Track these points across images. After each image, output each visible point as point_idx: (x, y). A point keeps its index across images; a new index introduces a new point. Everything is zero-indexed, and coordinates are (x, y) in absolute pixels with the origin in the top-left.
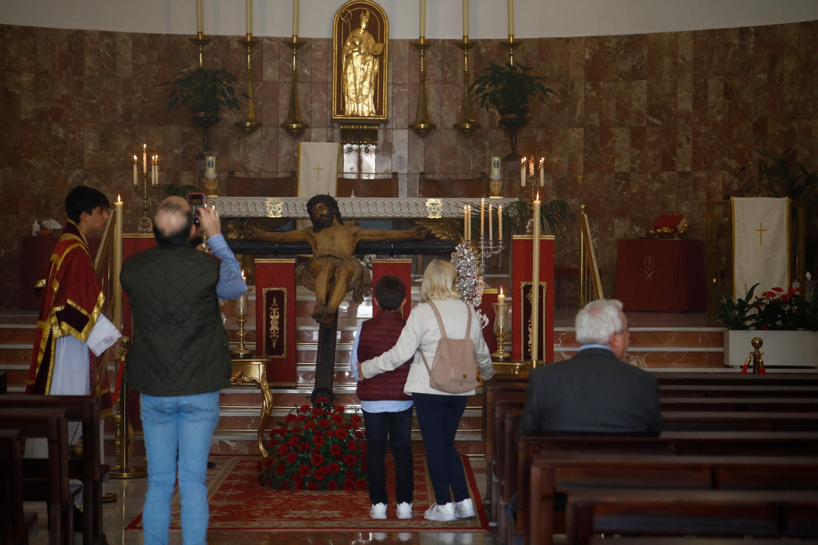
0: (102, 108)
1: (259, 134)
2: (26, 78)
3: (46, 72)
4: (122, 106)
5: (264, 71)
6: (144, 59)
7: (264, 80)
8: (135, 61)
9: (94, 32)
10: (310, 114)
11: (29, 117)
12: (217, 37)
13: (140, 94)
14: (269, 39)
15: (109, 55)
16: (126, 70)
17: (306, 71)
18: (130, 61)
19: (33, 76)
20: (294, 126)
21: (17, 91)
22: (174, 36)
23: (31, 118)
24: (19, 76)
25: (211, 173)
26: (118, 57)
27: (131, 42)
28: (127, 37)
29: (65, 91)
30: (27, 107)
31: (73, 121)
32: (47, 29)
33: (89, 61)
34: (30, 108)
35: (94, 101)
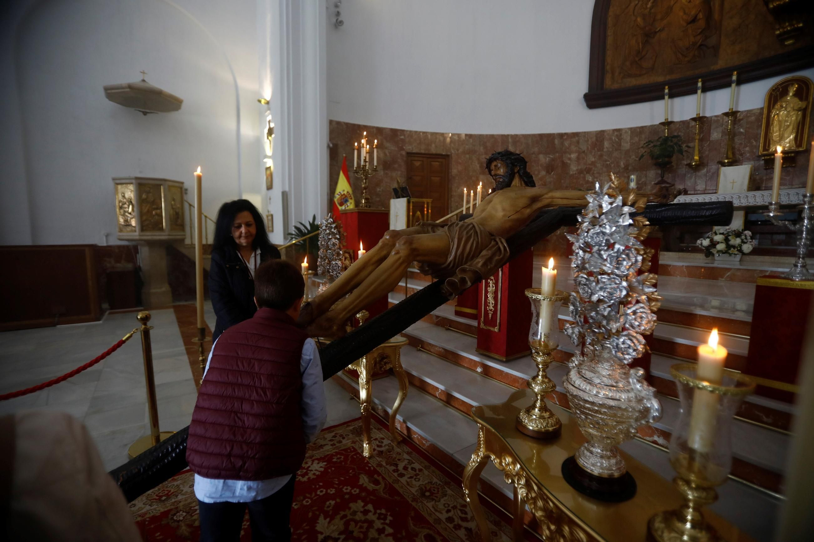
0: (613, 165)
1: (706, 170)
2: (573, 156)
3: (584, 152)
4: (624, 164)
5: (711, 135)
6: (637, 139)
7: (711, 140)
8: (632, 141)
9: (609, 130)
10: (741, 155)
11: (574, 173)
12: (681, 122)
13: (634, 157)
14: (716, 116)
15: (617, 140)
16: (626, 146)
17: (742, 130)
18: (629, 141)
19: (577, 154)
20: (726, 161)
21: (569, 162)
22: (655, 125)
23: (576, 174)
24: (570, 155)
25: (633, 185)
26: (622, 140)
27: (630, 132)
28: (628, 130)
29: (593, 159)
30: (574, 168)
31: (597, 173)
32: (585, 132)
33: (606, 144)
34: (575, 169)
35: (608, 163)
